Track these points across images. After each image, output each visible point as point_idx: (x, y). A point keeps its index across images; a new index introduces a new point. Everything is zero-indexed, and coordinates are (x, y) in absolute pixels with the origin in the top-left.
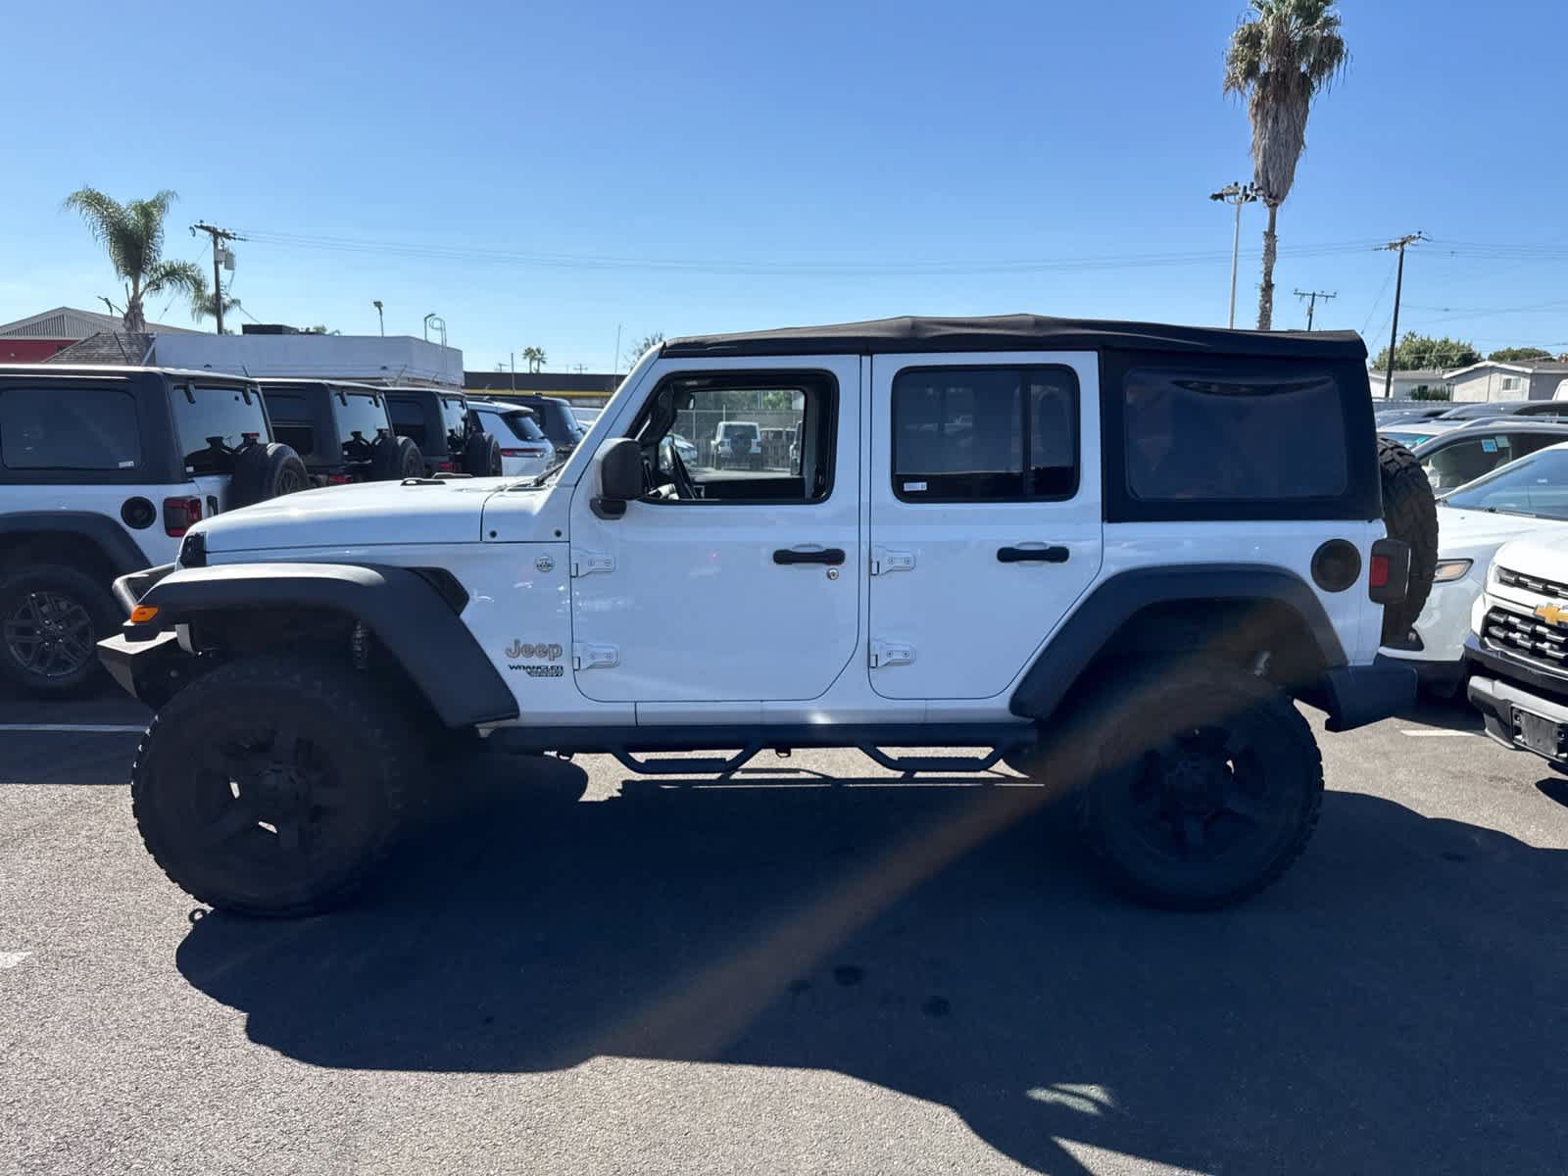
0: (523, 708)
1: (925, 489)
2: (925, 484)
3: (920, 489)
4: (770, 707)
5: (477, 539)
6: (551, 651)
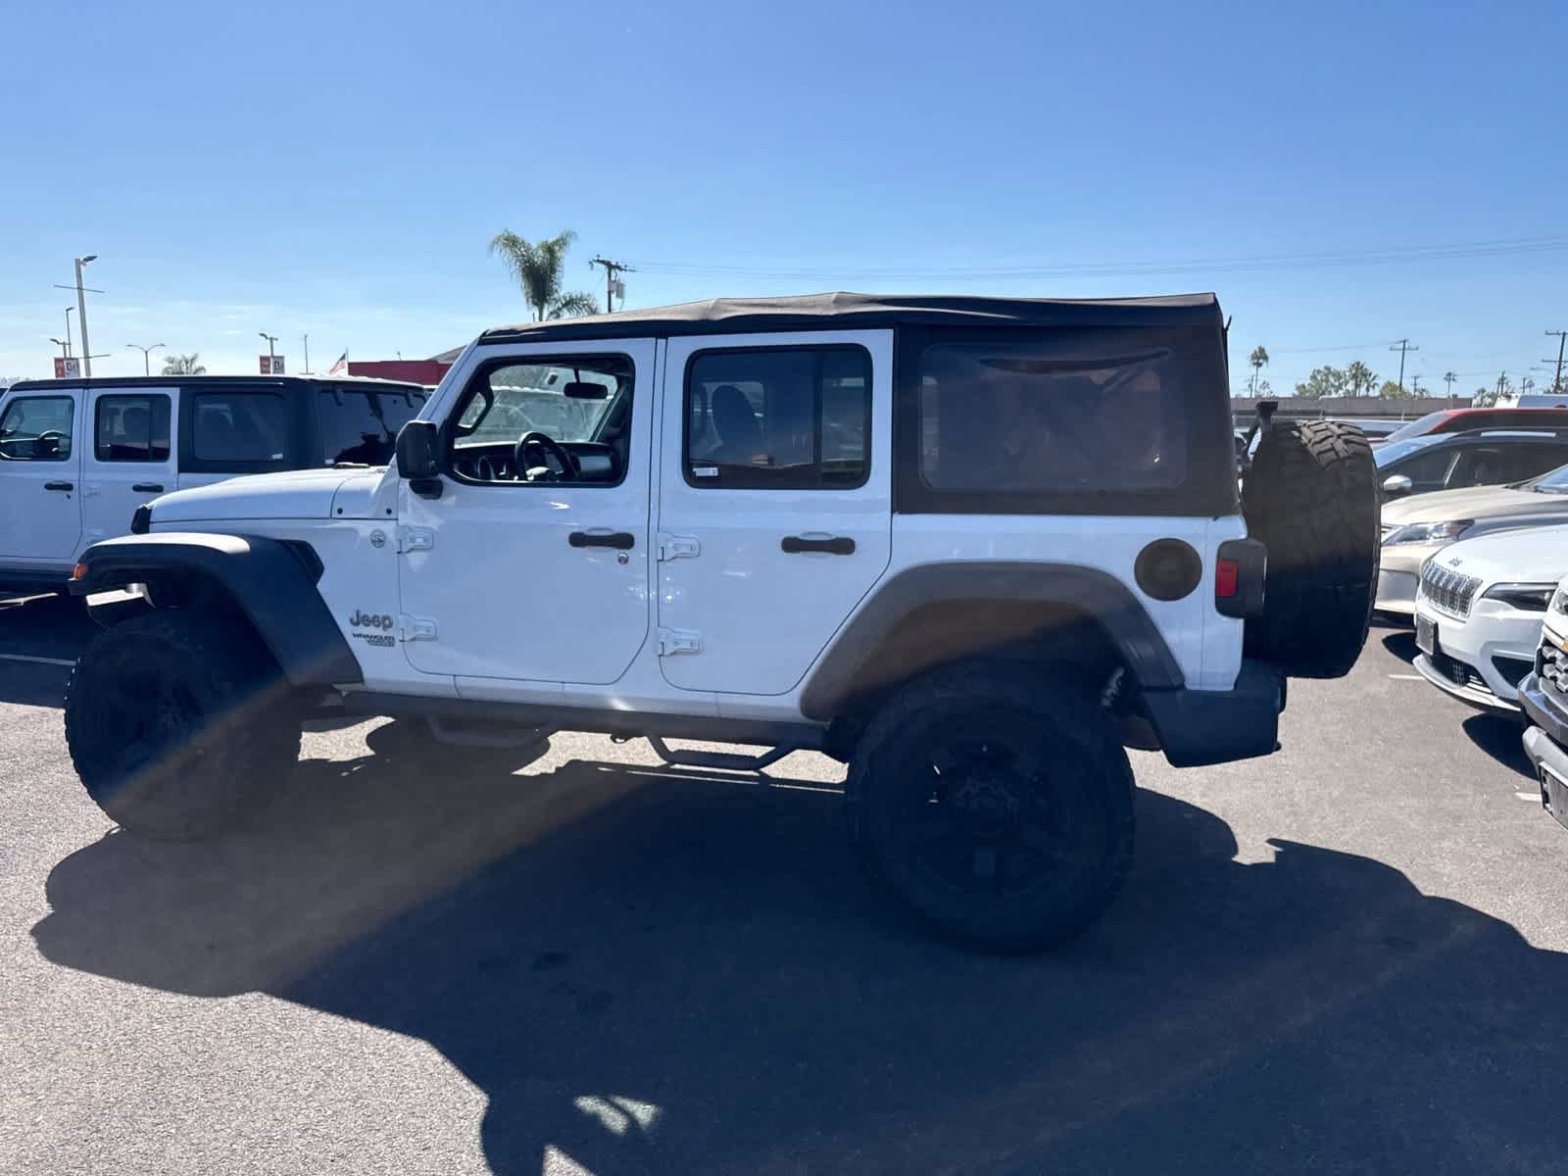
0: (366, 675)
1: (716, 474)
2: (716, 469)
3: (712, 474)
4: (568, 688)
5: (328, 515)
6: (385, 622)
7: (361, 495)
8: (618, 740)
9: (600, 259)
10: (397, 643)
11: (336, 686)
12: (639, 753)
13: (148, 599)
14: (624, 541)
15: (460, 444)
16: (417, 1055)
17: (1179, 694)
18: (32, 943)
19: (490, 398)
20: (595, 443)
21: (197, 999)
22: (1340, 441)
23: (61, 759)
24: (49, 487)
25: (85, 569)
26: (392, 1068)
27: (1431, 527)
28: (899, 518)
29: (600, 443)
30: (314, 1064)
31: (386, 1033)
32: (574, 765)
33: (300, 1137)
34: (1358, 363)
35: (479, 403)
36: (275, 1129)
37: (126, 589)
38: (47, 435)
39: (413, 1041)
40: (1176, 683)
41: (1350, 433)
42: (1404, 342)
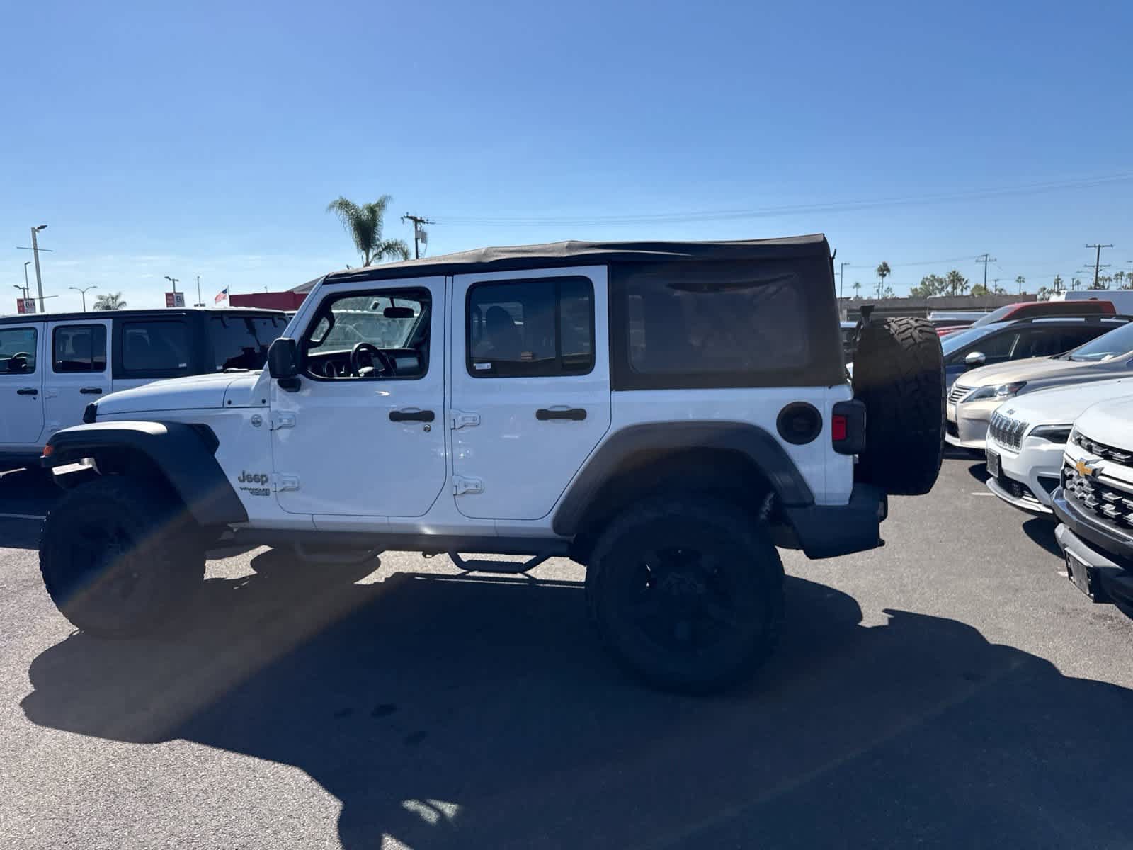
0: (251, 516)
1: (489, 368)
2: (489, 364)
3: (486, 368)
4: (393, 520)
5: (222, 406)
6: (262, 479)
7: (243, 391)
8: (428, 556)
9: (409, 215)
10: (272, 494)
11: (230, 525)
12: (442, 565)
13: (96, 469)
14: (427, 416)
15: (312, 353)
16: (293, 777)
17: (811, 508)
18: (22, 712)
19: (332, 319)
20: (406, 348)
21: (138, 745)
22: (917, 331)
23: (35, 584)
24: (21, 392)
25: (51, 449)
26: (276, 787)
27: (997, 388)
28: (617, 395)
29: (409, 349)
30: (222, 786)
31: (271, 763)
32: (398, 575)
33: (214, 834)
34: (954, 272)
35: (325, 324)
36: (196, 830)
37: (81, 463)
38: (18, 356)
39: (290, 768)
40: (808, 500)
41: (924, 326)
42: (986, 256)
